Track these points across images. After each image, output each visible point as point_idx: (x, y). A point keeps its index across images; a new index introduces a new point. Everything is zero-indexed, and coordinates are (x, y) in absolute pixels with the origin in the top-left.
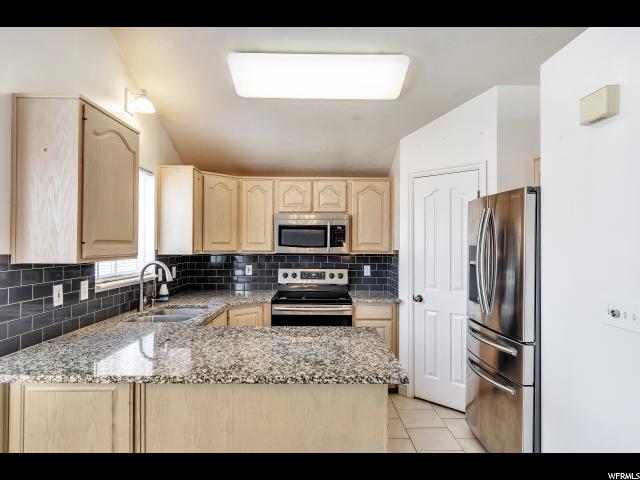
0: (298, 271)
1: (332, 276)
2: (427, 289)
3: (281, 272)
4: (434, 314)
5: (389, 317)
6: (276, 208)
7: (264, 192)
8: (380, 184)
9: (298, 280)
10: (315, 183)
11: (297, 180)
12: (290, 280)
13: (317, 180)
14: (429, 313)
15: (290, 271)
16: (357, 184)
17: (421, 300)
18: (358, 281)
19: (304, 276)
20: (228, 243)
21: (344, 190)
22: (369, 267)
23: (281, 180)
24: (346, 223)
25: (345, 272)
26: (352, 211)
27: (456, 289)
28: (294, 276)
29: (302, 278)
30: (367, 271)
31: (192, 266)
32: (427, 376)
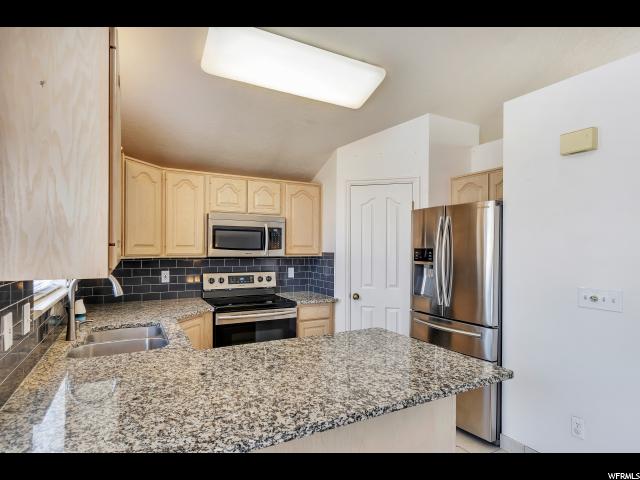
0: (225, 276)
1: (260, 279)
2: (363, 287)
3: (206, 277)
4: (370, 309)
5: (328, 316)
6: (207, 206)
7: (194, 187)
9: (226, 286)
10: (250, 183)
11: (231, 178)
12: (217, 286)
13: (251, 179)
14: (365, 309)
15: (216, 276)
16: (290, 187)
17: (358, 298)
19: (232, 280)
20: (152, 246)
21: (278, 192)
22: (293, 269)
23: (214, 177)
24: (282, 226)
25: (273, 275)
26: (286, 214)
27: (391, 286)
28: (221, 281)
29: (229, 283)
30: (291, 273)
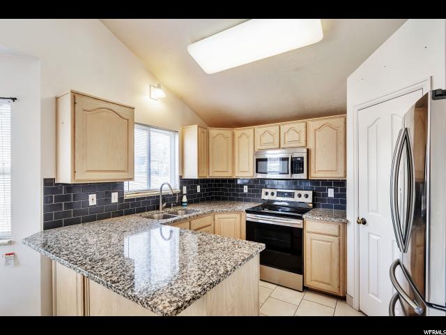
0: (275, 191)
1: (300, 196)
2: (370, 213)
3: (264, 191)
4: (377, 238)
5: (337, 234)
6: (256, 147)
7: (248, 137)
8: (335, 121)
9: (275, 197)
10: (281, 127)
11: (269, 126)
12: (269, 197)
13: (283, 125)
14: (372, 236)
15: (269, 191)
16: (314, 124)
17: (364, 223)
18: (323, 201)
19: (279, 194)
20: (226, 171)
21: (304, 129)
22: (333, 190)
24: (304, 155)
25: (310, 193)
26: (311, 146)
28: (273, 194)
29: (277, 196)
30: (331, 193)
31: (215, 185)
32: (370, 295)
